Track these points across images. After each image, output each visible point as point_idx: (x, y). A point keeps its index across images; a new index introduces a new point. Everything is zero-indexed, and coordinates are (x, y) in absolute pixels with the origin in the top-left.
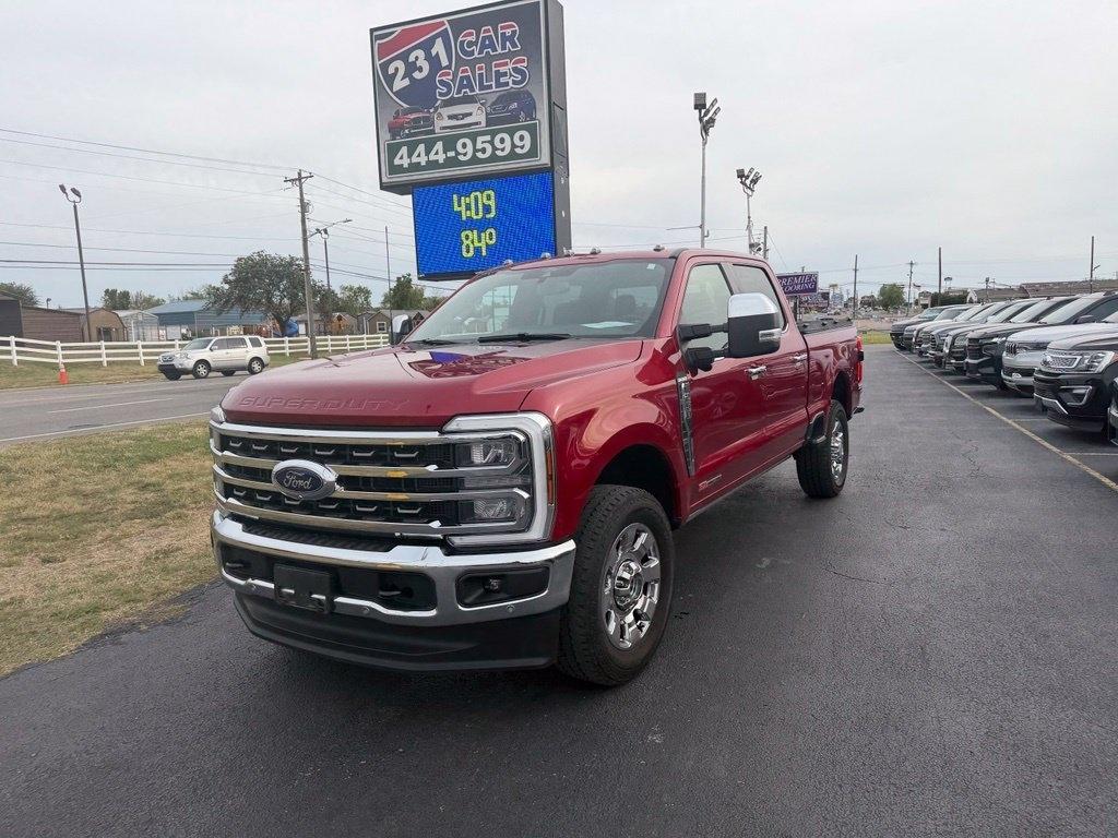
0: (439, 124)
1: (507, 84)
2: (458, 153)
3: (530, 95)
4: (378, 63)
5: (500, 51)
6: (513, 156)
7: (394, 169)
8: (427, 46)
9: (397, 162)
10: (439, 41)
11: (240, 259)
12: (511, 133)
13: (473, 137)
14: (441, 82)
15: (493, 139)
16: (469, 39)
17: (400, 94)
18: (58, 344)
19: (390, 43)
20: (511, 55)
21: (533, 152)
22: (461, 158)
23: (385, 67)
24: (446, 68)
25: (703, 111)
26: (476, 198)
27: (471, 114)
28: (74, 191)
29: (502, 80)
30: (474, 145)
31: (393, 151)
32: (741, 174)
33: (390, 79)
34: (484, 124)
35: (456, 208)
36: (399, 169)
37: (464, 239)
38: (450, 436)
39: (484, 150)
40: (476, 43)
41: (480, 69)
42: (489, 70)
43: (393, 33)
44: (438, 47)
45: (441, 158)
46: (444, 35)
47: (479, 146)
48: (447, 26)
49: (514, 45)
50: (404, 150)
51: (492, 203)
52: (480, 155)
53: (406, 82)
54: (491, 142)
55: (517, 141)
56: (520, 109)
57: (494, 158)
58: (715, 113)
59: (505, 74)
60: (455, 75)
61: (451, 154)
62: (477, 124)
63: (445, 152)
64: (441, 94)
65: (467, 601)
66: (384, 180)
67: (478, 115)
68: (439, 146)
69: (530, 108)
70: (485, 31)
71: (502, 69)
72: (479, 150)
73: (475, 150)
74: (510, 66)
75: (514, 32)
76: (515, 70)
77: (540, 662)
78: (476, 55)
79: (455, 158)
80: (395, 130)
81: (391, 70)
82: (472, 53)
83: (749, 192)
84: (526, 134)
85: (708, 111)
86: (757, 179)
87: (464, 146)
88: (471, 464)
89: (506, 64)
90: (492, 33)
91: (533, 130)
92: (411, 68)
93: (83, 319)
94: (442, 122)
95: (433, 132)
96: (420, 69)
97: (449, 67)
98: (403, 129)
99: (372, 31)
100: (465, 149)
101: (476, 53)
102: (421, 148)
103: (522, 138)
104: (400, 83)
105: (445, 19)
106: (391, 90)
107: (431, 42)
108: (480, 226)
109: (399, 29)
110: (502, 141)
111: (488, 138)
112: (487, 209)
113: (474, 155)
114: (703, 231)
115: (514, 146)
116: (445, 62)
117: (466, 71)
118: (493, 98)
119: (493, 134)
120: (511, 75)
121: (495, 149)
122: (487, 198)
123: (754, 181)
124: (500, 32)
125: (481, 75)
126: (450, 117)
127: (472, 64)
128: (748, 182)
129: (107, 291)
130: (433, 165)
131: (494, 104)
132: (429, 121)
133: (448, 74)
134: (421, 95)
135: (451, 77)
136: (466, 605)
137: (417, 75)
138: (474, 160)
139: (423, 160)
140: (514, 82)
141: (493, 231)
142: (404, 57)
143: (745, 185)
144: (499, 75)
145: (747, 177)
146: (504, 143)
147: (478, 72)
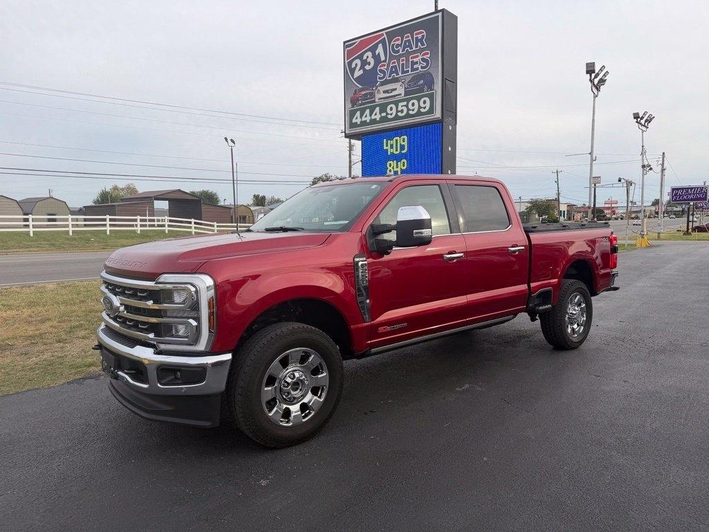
0: (378, 96)
1: (417, 69)
2: (387, 114)
3: (430, 74)
4: (346, 62)
5: (414, 49)
6: (419, 114)
7: (352, 125)
8: (373, 50)
9: (354, 121)
10: (380, 45)
11: (315, 178)
12: (418, 99)
13: (396, 103)
14: (381, 71)
15: (408, 103)
16: (397, 42)
17: (357, 80)
18: (215, 224)
19: (354, 49)
20: (421, 50)
21: (431, 111)
22: (389, 116)
23: (350, 64)
24: (384, 61)
25: (593, 75)
26: (397, 140)
27: (396, 89)
28: (232, 141)
29: (415, 66)
30: (397, 108)
31: (352, 114)
32: (636, 116)
33: (353, 71)
34: (403, 95)
35: (385, 148)
36: (355, 125)
37: (388, 166)
38: (160, 285)
39: (402, 111)
40: (400, 45)
41: (403, 61)
42: (407, 61)
43: (355, 43)
44: (380, 50)
45: (378, 117)
46: (383, 42)
47: (400, 109)
48: (385, 36)
49: (423, 44)
50: (358, 114)
51: (405, 143)
52: (400, 114)
53: (361, 72)
54: (407, 106)
55: (422, 105)
56: (425, 84)
57: (408, 116)
58: (605, 75)
59: (416, 63)
60: (388, 65)
61: (384, 114)
62: (399, 95)
63: (380, 114)
64: (380, 78)
65: (163, 382)
66: (347, 132)
67: (400, 89)
68: (377, 109)
69: (430, 83)
70: (406, 37)
71: (415, 60)
72: (399, 111)
73: (397, 111)
74: (420, 57)
75: (423, 36)
76: (423, 60)
77: (207, 424)
78: (401, 52)
79: (386, 117)
80: (354, 102)
81: (353, 66)
82: (398, 51)
83: (644, 129)
84: (427, 100)
85: (597, 75)
86: (651, 120)
87: (391, 109)
88: (173, 302)
89: (417, 56)
90: (410, 38)
91: (431, 97)
92: (364, 63)
93: (232, 211)
94: (380, 95)
95: (374, 101)
96: (369, 64)
97: (385, 61)
98: (358, 100)
99: (345, 43)
100: (392, 111)
101: (401, 51)
102: (367, 112)
103: (425, 102)
104: (358, 73)
105: (384, 32)
106: (353, 76)
107: (376, 47)
108: (397, 158)
109: (359, 40)
110: (413, 104)
111: (405, 103)
112: (402, 147)
113: (397, 115)
114: (592, 157)
115: (420, 107)
116: (383, 58)
117: (394, 63)
118: (409, 79)
119: (408, 100)
120: (420, 63)
121: (409, 110)
122: (403, 140)
123: (649, 121)
124: (415, 36)
125: (403, 64)
126: (385, 92)
127: (398, 58)
128: (643, 122)
129: (254, 196)
130: (373, 122)
131: (409, 82)
132: (372, 95)
133: (384, 65)
134: (369, 79)
135: (386, 67)
136: (161, 384)
137: (367, 67)
138: (397, 118)
139: (368, 119)
140: (422, 68)
141: (405, 161)
142: (360, 57)
143: (641, 124)
144: (413, 63)
145: (642, 118)
146: (414, 106)
147: (401, 63)
